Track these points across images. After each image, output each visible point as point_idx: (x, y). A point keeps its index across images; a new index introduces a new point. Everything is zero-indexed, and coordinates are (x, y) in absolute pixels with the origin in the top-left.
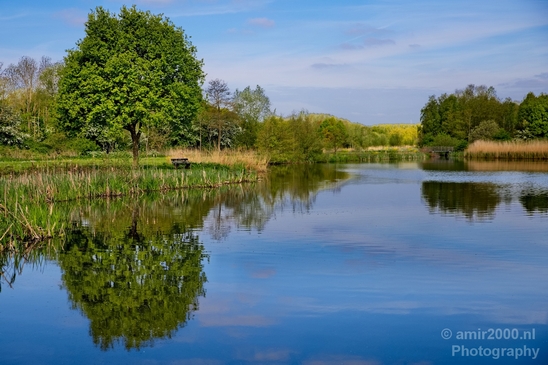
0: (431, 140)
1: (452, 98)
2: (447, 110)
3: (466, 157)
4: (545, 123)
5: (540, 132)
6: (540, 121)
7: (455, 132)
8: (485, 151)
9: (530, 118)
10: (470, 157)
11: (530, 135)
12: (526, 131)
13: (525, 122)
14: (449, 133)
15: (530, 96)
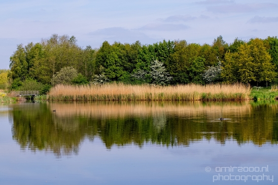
0: (19, 85)
1: (38, 47)
2: (33, 57)
3: (49, 100)
4: (118, 68)
5: (114, 76)
6: (114, 67)
7: (41, 77)
8: (65, 95)
9: (105, 64)
10: (52, 100)
11: (106, 79)
12: (103, 76)
13: (102, 68)
14: (36, 78)
15: (105, 44)
